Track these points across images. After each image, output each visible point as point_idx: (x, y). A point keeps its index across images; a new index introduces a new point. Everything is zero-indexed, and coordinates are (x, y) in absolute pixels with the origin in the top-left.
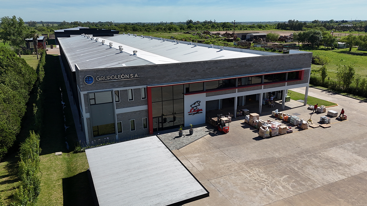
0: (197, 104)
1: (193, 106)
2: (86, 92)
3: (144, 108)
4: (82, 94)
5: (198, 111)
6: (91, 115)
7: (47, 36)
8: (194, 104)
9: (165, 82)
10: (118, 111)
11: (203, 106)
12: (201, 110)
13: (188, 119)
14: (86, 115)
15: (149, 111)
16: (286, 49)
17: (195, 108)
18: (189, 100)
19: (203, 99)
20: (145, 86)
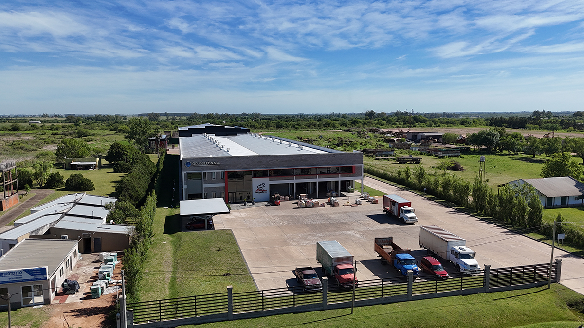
0: (262, 186)
1: (259, 187)
2: (186, 172)
3: (223, 185)
4: (183, 172)
5: (263, 191)
6: (188, 187)
7: (169, 133)
8: (260, 185)
9: (238, 168)
10: (205, 186)
11: (267, 188)
12: (266, 190)
13: (255, 195)
14: (185, 187)
15: (226, 188)
16: (441, 153)
17: (261, 188)
18: (256, 182)
19: (267, 182)
20: (224, 170)
